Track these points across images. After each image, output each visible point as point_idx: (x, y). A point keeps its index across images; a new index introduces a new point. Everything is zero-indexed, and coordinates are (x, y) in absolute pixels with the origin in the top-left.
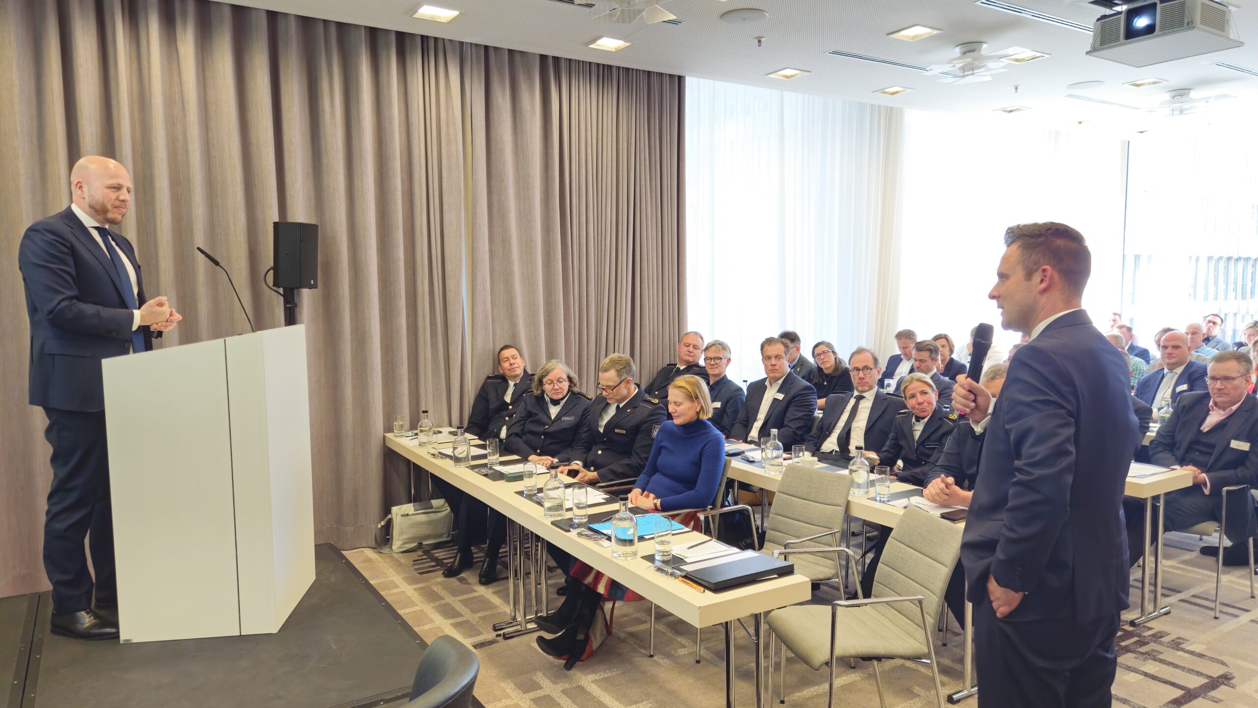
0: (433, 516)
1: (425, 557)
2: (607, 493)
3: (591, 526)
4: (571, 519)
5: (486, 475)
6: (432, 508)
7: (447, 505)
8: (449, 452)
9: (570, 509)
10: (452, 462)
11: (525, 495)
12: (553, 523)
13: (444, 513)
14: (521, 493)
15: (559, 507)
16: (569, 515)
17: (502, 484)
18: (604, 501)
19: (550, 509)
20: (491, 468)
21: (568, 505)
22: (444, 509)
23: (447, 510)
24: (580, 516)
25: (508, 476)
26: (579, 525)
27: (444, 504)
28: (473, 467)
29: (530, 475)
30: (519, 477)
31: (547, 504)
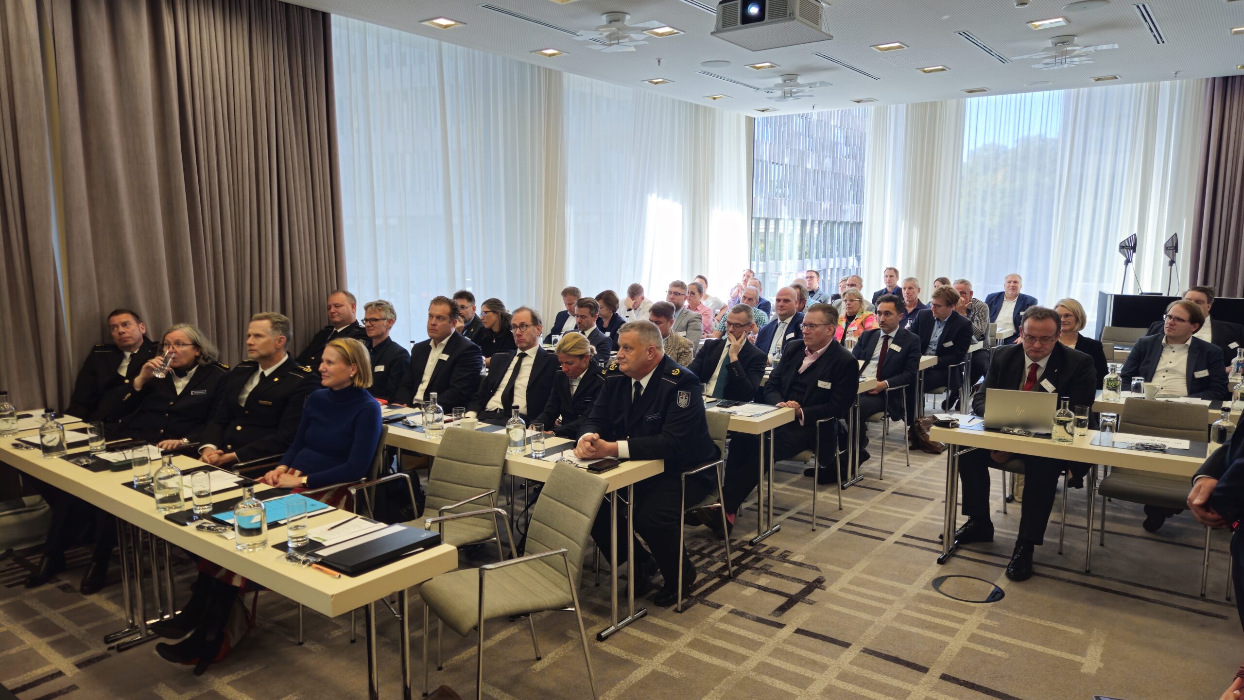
0: (26, 516)
1: (17, 565)
2: (242, 474)
3: (216, 516)
4: (191, 511)
5: (85, 466)
6: (23, 505)
7: (45, 502)
8: (36, 440)
9: (190, 499)
10: (39, 452)
11: (135, 486)
12: (167, 517)
13: (42, 511)
14: (130, 485)
15: (174, 498)
16: (188, 506)
17: (106, 475)
18: (237, 485)
19: (163, 501)
20: (94, 457)
21: (186, 493)
22: (41, 507)
23: (45, 507)
24: (202, 506)
25: (116, 464)
26: (201, 516)
27: (41, 501)
28: (68, 458)
29: (143, 461)
30: (126, 466)
31: (159, 496)
